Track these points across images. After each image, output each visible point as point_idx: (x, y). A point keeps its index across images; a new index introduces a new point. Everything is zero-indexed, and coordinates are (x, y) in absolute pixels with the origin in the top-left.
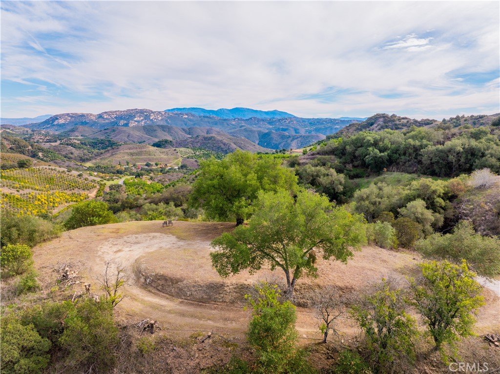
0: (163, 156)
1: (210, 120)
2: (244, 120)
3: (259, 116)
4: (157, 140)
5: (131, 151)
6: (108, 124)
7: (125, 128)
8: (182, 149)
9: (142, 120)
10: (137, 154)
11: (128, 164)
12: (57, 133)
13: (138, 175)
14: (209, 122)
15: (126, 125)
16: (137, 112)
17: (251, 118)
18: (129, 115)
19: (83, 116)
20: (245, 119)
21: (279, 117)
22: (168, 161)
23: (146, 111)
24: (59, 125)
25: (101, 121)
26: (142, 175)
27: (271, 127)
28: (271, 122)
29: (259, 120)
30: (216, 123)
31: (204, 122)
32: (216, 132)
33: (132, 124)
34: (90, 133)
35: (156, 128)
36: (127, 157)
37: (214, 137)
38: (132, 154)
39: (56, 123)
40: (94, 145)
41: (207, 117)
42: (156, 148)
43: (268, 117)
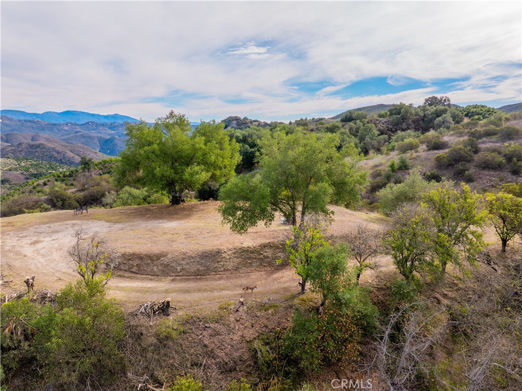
1: (34, 125)
2: (78, 125)
3: (96, 120)
14: (33, 128)
20: (80, 124)
28: (112, 127)
30: (43, 129)
31: (25, 127)
32: (45, 138)
37: (42, 144)
43: (108, 121)
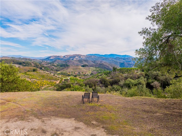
0: (85, 70)
1: (101, 58)
2: (114, 58)
3: (119, 57)
4: (83, 65)
5: (74, 68)
6: (66, 59)
7: (72, 61)
8: (92, 68)
9: (78, 58)
10: (75, 69)
11: (72, 72)
12: (50, 62)
13: (75, 76)
14: (101, 59)
15: (73, 59)
16: (77, 55)
17: (116, 58)
18: (74, 56)
19: (59, 56)
21: (127, 57)
22: (86, 72)
23: (80, 55)
24: (51, 59)
25: (64, 58)
26: (77, 76)
27: (124, 61)
28: (124, 59)
29: (119, 58)
30: (104, 59)
31: (99, 59)
32: (104, 62)
33: (75, 59)
34: (61, 62)
35: (83, 60)
36: (72, 70)
37: (103, 64)
38: (74, 69)
39: (50, 59)
40: (61, 66)
41: (101, 57)
42: (82, 67)
43: (123, 57)
